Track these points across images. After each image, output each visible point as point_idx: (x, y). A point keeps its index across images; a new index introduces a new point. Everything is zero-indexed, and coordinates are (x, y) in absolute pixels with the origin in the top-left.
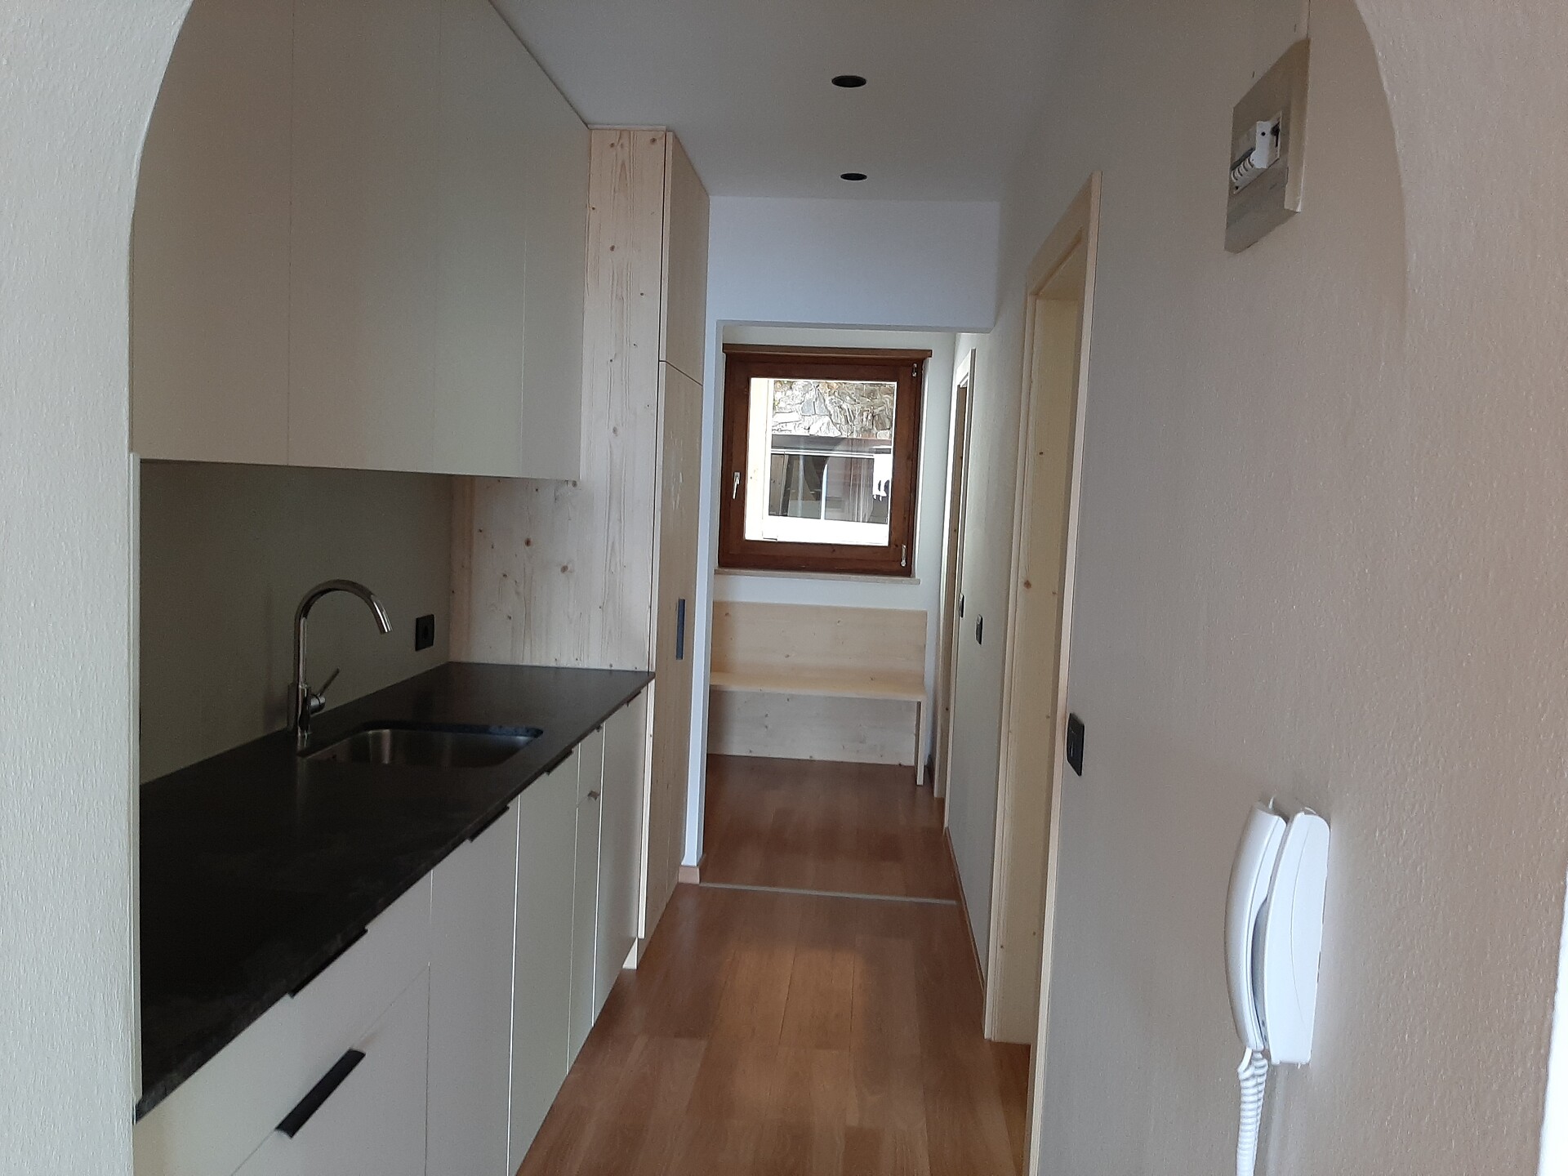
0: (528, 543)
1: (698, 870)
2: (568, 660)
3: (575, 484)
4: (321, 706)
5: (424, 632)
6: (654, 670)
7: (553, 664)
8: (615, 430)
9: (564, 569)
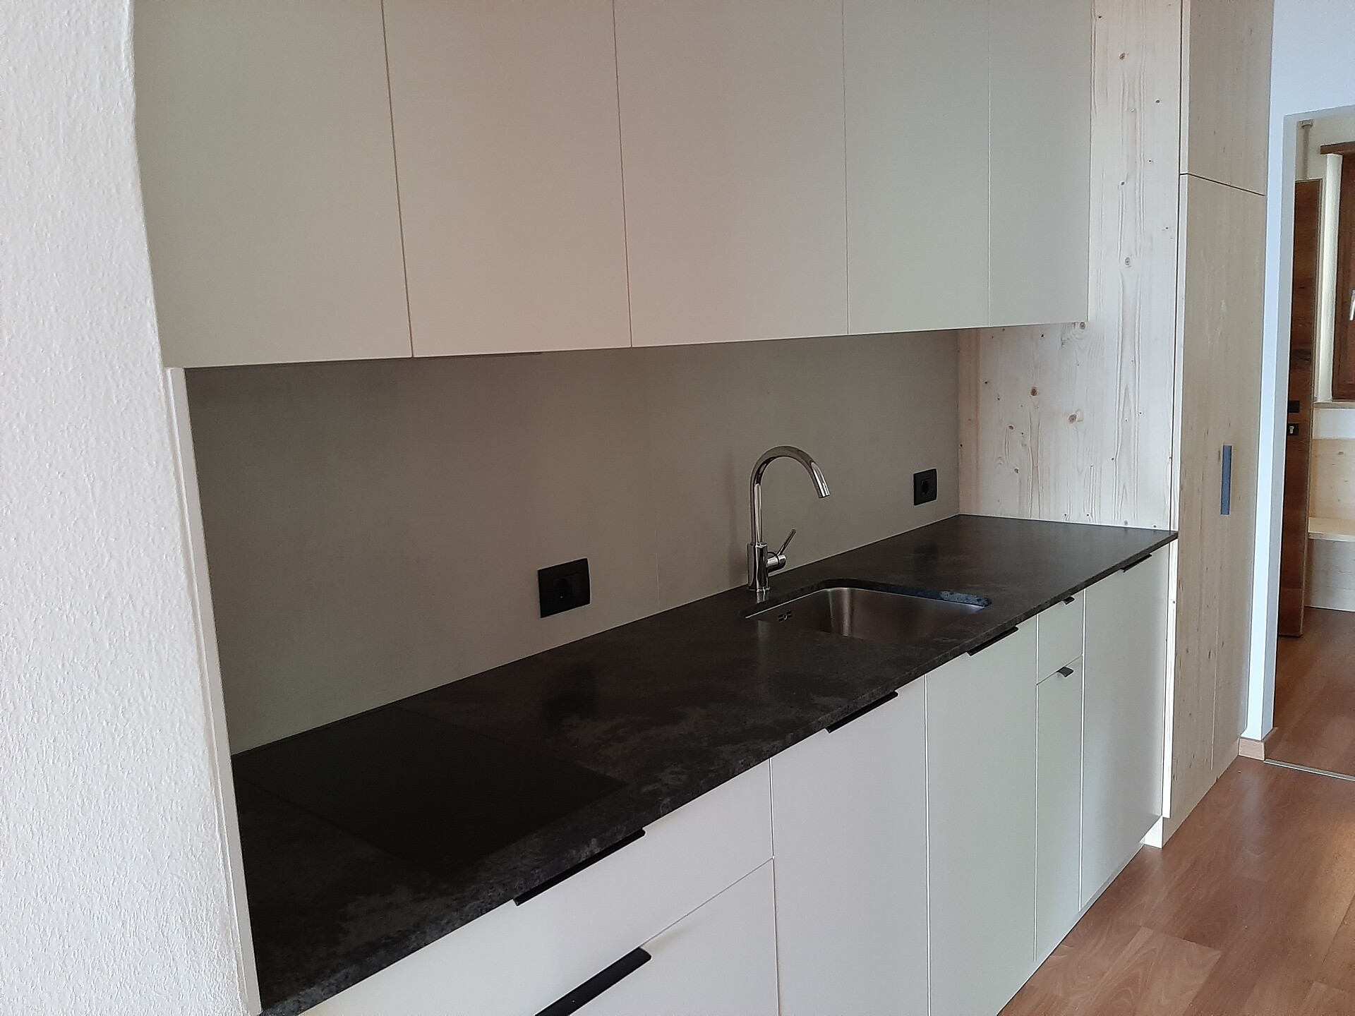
0: (1034, 392)
1: (1263, 744)
2: (1077, 516)
3: (1083, 326)
4: (781, 565)
5: (925, 487)
6: (1177, 530)
7: (1063, 520)
8: (1127, 262)
9: (1073, 418)
